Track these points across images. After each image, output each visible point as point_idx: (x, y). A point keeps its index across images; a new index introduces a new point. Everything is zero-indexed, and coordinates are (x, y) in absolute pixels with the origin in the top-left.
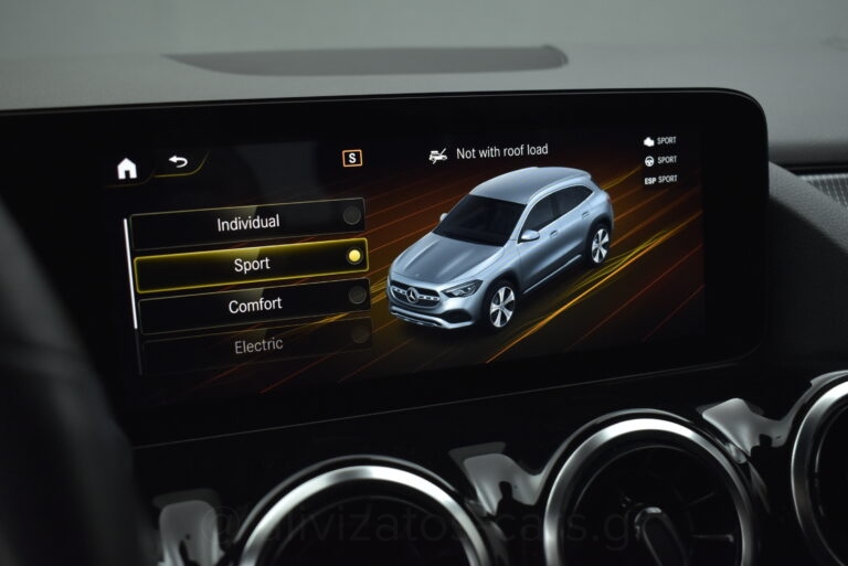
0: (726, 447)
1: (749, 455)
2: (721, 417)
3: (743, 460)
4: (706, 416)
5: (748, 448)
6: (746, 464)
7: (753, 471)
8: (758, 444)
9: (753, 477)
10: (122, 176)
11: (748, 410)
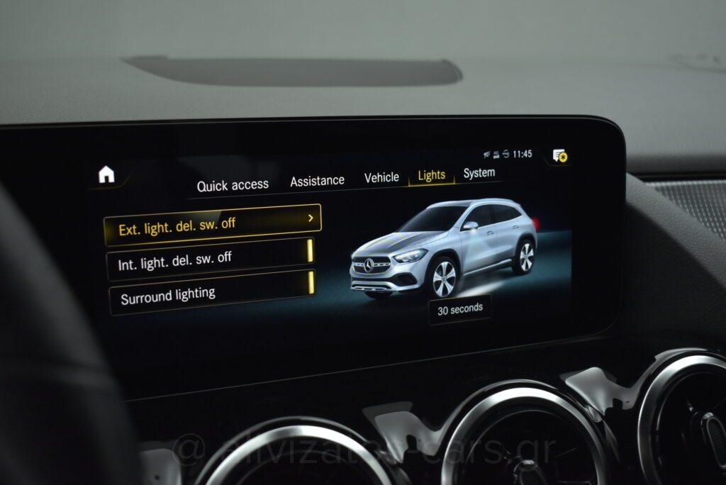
0: (586, 409)
1: (604, 414)
2: (580, 383)
3: (599, 419)
4: (568, 383)
5: (604, 409)
6: (602, 422)
7: (607, 427)
8: (611, 406)
9: (606, 432)
10: (102, 180)
11: (605, 377)
